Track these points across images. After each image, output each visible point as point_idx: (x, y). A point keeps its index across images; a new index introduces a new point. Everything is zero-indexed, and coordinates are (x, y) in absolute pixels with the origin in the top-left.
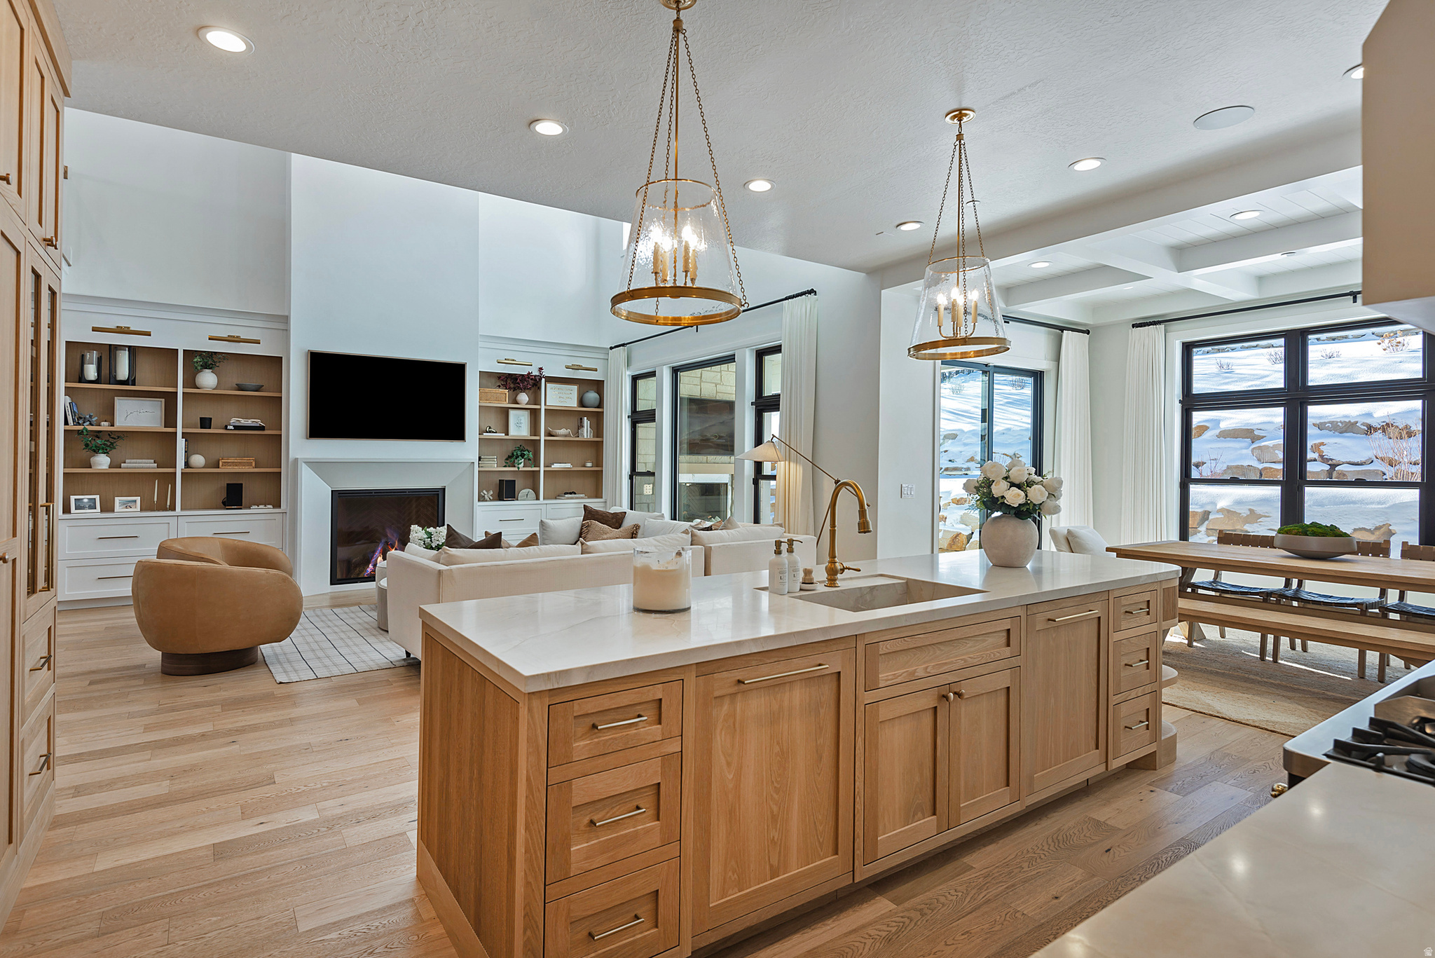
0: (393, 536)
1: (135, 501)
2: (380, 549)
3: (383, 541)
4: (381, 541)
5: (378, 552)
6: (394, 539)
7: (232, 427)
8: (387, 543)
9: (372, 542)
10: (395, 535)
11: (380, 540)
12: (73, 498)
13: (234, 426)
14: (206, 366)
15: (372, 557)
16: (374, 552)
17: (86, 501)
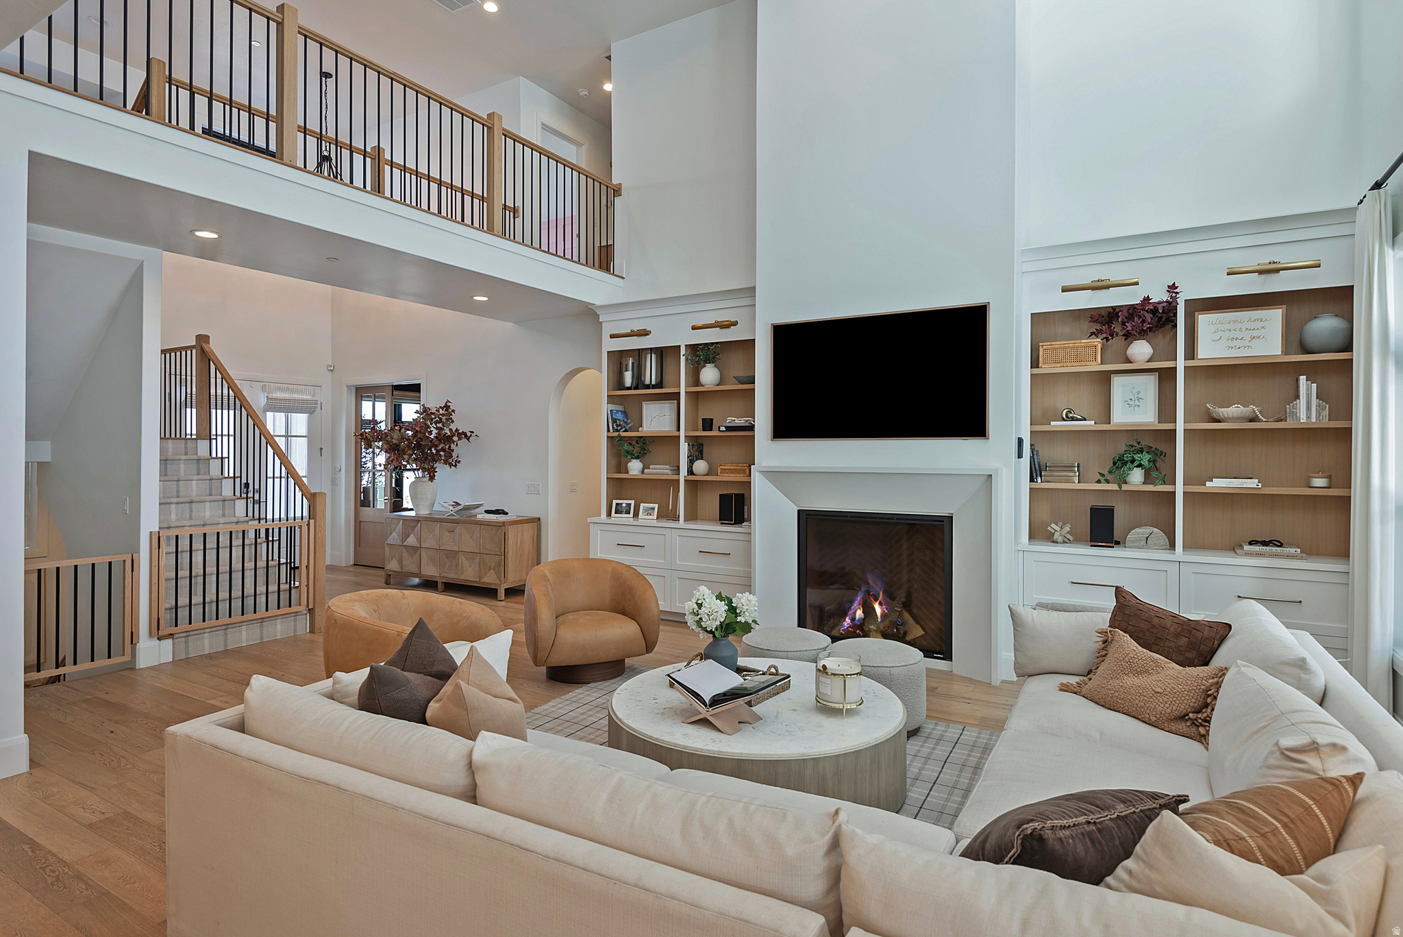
0: (877, 584)
1: (654, 508)
2: (859, 598)
3: (864, 589)
4: (860, 589)
5: (857, 602)
6: (878, 589)
7: (723, 429)
8: (868, 592)
9: (849, 588)
10: (879, 583)
11: (860, 587)
12: (615, 502)
13: (726, 427)
14: (707, 361)
15: (850, 608)
16: (852, 602)
17: (624, 505)
